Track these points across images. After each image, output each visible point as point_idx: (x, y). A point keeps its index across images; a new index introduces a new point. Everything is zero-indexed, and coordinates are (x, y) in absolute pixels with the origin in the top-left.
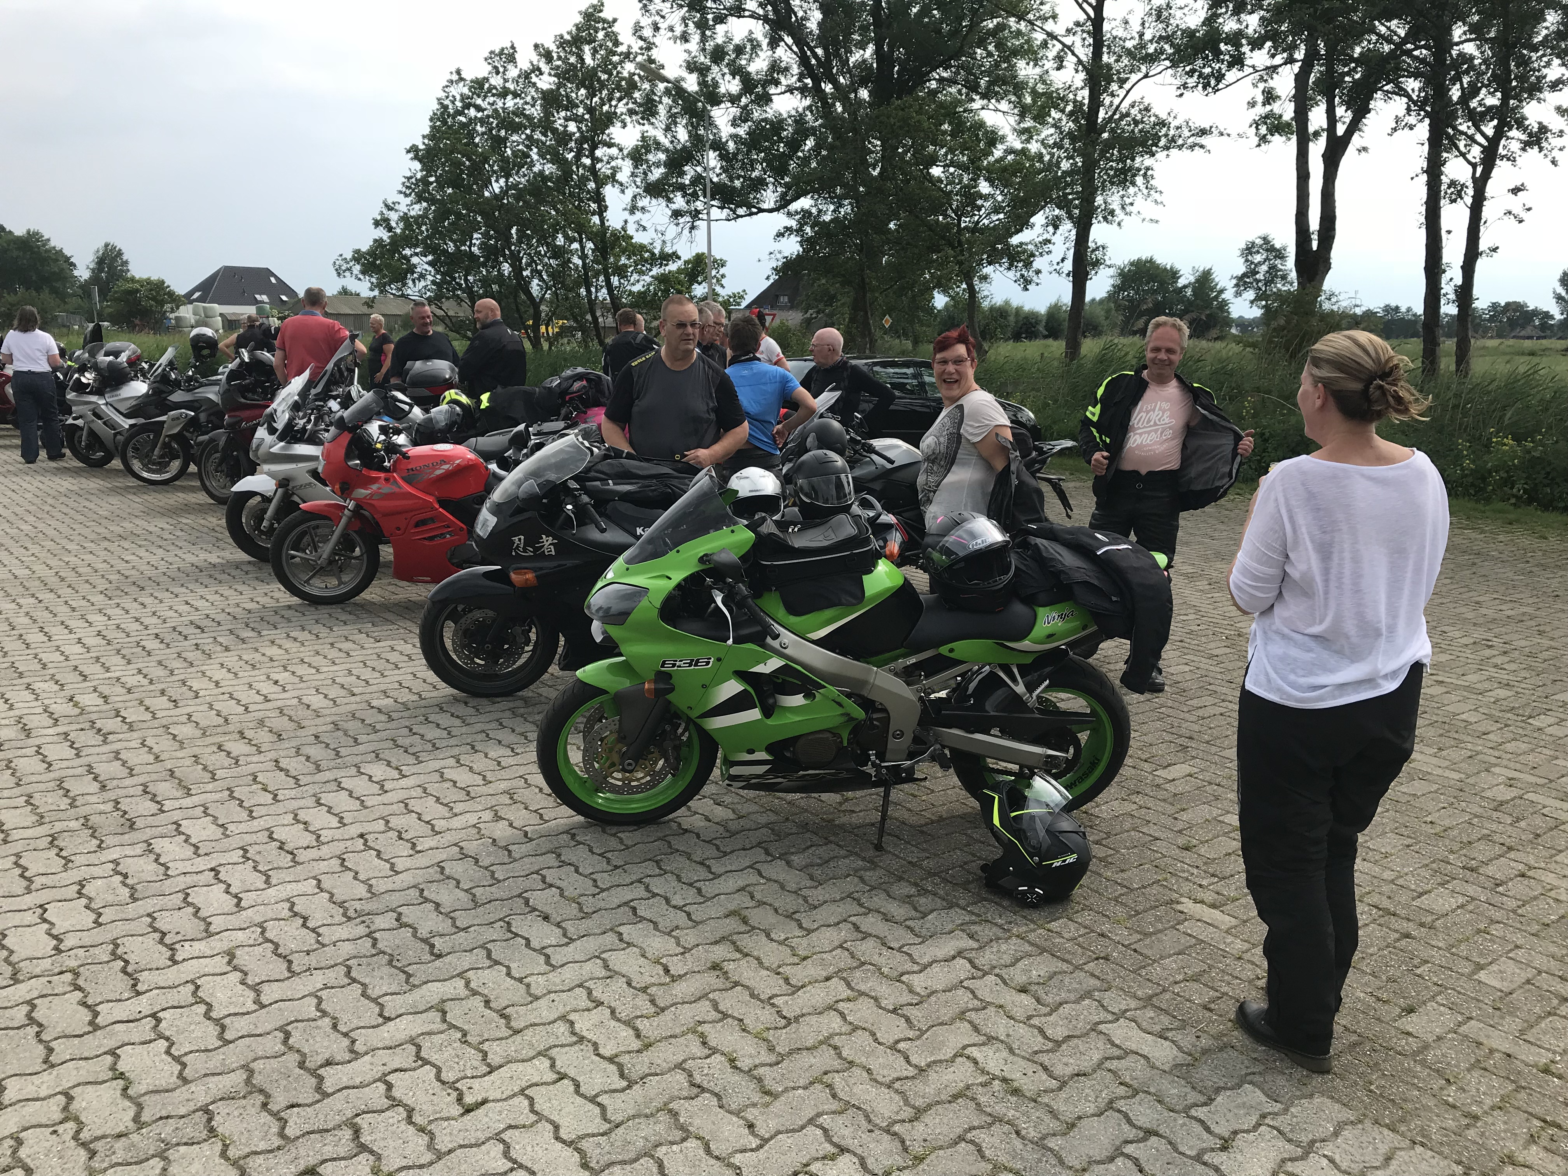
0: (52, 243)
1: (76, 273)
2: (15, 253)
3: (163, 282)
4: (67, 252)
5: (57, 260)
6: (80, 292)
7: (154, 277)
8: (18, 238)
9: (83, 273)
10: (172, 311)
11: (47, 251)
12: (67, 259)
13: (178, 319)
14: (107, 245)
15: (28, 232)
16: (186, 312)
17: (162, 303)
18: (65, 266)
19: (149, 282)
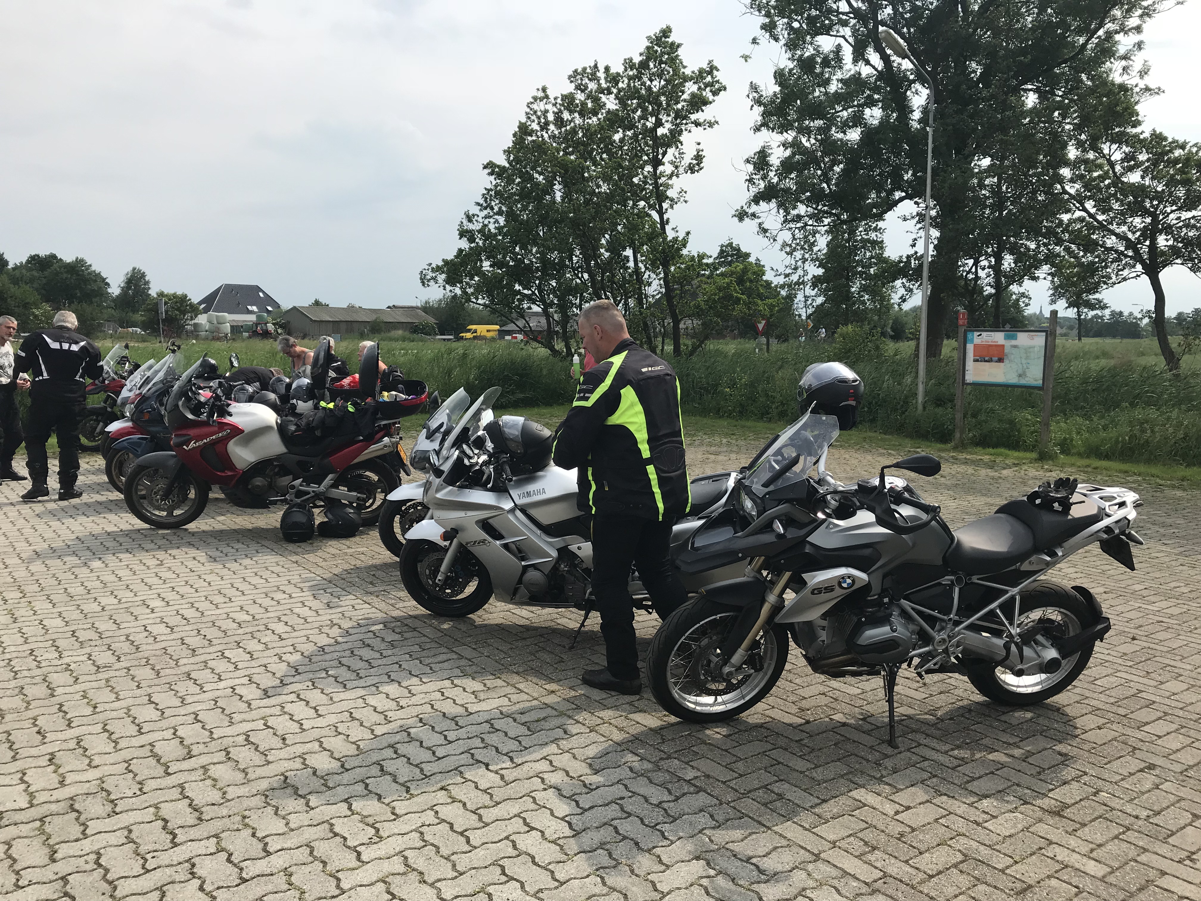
0: (93, 268)
1: (109, 290)
2: (65, 276)
3: (186, 296)
4: (104, 275)
5: (96, 281)
6: (113, 305)
7: (179, 292)
8: (69, 263)
9: (115, 290)
10: (192, 319)
11: (90, 274)
12: (104, 280)
13: (196, 325)
14: (134, 269)
15: (77, 258)
16: (202, 319)
17: (184, 313)
18: (102, 285)
19: (175, 296)
